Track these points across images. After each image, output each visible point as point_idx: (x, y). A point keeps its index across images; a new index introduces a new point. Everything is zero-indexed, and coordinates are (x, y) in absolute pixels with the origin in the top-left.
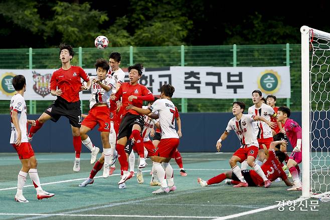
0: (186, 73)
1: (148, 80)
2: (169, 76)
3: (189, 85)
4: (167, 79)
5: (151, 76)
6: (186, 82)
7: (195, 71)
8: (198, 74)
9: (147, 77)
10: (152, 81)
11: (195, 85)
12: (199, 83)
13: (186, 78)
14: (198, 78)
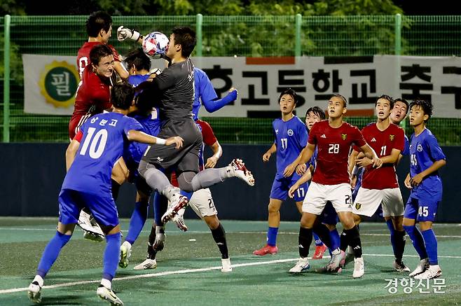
0: (404, 69)
1: (331, 80)
2: (372, 74)
3: (410, 92)
4: (366, 79)
5: (336, 73)
6: (402, 86)
7: (422, 65)
8: (428, 69)
9: (328, 75)
10: (337, 83)
11: (422, 92)
12: (430, 87)
13: (404, 78)
14: (428, 79)
